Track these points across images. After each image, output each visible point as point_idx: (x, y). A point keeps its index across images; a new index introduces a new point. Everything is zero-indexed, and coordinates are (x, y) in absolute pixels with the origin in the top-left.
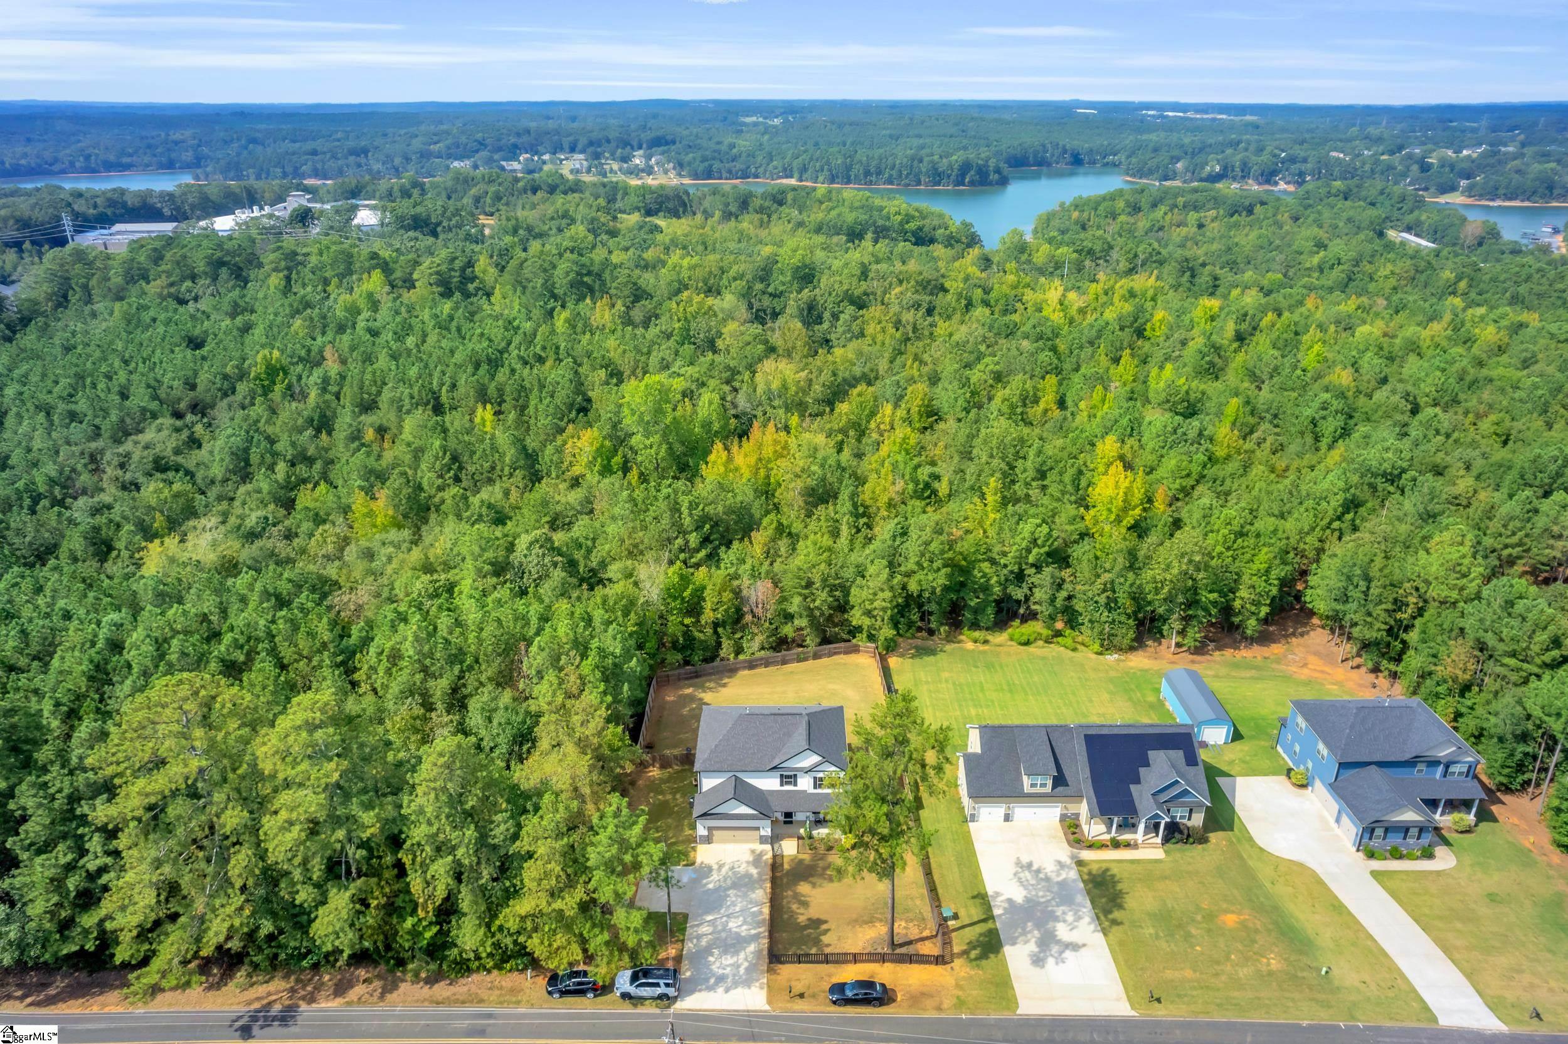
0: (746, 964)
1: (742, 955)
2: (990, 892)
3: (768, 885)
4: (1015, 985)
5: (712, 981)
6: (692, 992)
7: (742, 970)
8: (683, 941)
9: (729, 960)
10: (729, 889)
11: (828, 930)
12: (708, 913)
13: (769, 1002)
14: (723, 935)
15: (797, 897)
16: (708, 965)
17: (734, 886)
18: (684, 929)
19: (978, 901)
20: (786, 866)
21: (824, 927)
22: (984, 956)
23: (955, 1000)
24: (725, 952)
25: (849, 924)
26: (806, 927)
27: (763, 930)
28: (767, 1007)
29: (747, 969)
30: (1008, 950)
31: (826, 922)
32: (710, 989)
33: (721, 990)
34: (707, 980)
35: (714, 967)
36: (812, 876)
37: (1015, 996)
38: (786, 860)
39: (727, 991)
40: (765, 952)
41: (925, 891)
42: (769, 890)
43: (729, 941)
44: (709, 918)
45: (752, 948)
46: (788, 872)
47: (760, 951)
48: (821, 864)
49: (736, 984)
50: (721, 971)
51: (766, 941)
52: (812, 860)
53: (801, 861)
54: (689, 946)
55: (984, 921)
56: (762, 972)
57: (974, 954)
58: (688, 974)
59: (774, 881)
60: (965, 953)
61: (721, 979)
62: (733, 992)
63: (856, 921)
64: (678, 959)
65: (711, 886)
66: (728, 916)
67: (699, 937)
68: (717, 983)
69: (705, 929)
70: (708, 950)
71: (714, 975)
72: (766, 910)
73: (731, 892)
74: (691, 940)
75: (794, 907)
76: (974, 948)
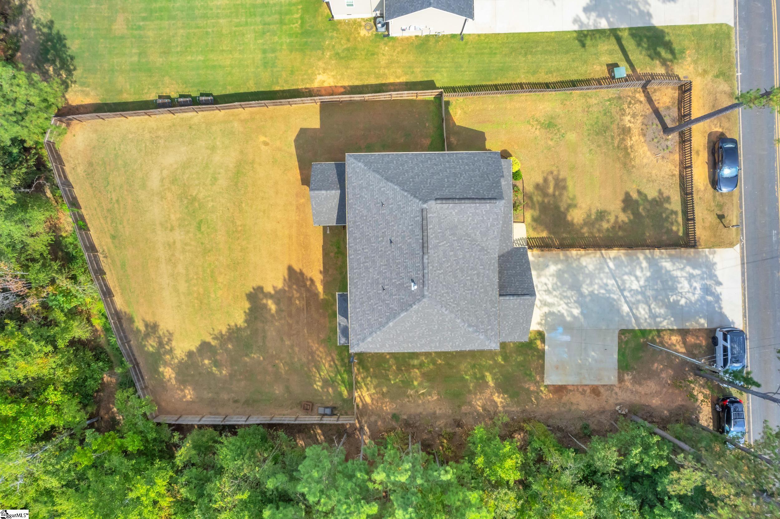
0: (689, 269)
1: (678, 273)
2: (576, 28)
3: (574, 252)
4: (701, 22)
5: (710, 298)
6: (723, 316)
7: (696, 272)
8: (659, 331)
9: (684, 286)
10: (581, 294)
11: (639, 192)
12: (619, 311)
13: (731, 245)
14: (649, 293)
15: (587, 223)
16: (690, 304)
17: (576, 287)
18: (644, 332)
19: (588, 42)
20: (544, 234)
21: (635, 196)
22: (668, 46)
23: (721, 79)
24: (674, 289)
25: (629, 172)
26: (636, 214)
27: (641, 256)
28: (738, 247)
29: (694, 268)
30: (658, 21)
31: (627, 195)
32: (718, 298)
33: (719, 289)
34: (709, 303)
35: (693, 299)
36: (557, 208)
37: (714, 25)
38: (534, 235)
39: (719, 284)
40: (673, 252)
41: (576, 93)
42: (582, 252)
43: (659, 286)
44: (625, 308)
45: (667, 265)
46: (550, 232)
47: (671, 256)
48: (537, 198)
49: (713, 277)
50: (698, 291)
51: (657, 252)
52: (533, 207)
53: (535, 220)
54: (665, 324)
55: (619, 40)
56: (698, 253)
57: (664, 53)
58: (702, 321)
59: (564, 246)
60: (664, 63)
61: (707, 290)
62: (720, 279)
63: (625, 164)
64: (684, 333)
65: (576, 312)
66: (622, 291)
67: (654, 316)
68: (712, 294)
69: (642, 311)
70: (673, 307)
71: (703, 298)
72: (613, 253)
73: (585, 290)
74: (657, 324)
75: (605, 225)
76: (658, 55)
